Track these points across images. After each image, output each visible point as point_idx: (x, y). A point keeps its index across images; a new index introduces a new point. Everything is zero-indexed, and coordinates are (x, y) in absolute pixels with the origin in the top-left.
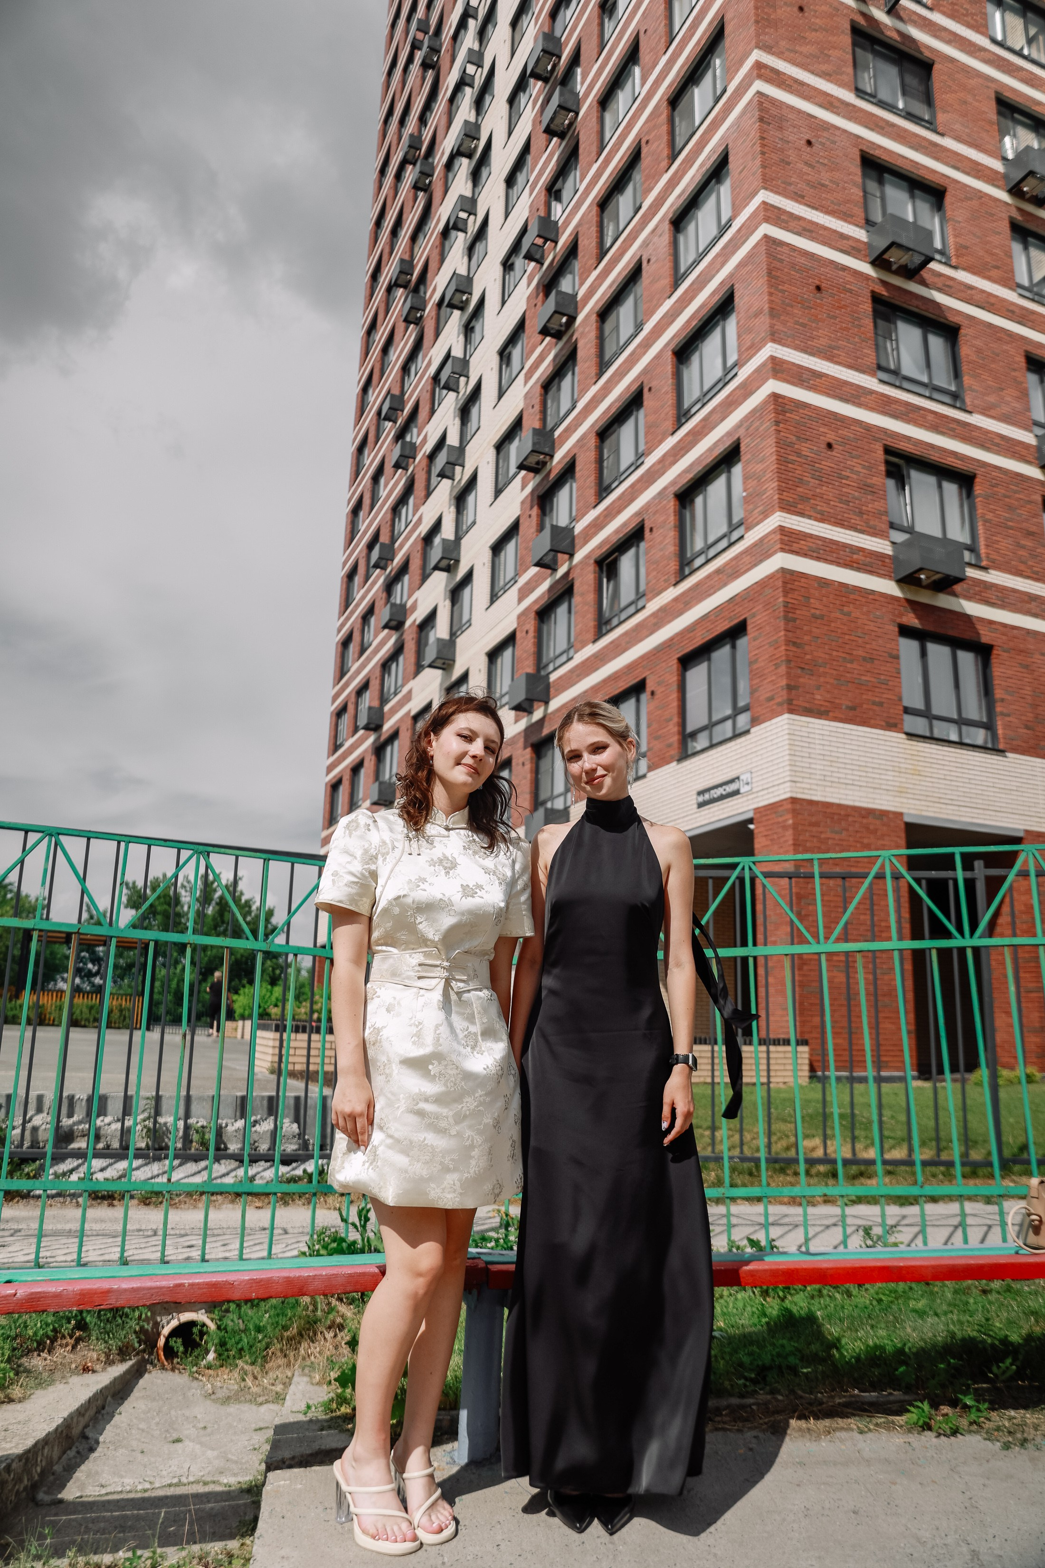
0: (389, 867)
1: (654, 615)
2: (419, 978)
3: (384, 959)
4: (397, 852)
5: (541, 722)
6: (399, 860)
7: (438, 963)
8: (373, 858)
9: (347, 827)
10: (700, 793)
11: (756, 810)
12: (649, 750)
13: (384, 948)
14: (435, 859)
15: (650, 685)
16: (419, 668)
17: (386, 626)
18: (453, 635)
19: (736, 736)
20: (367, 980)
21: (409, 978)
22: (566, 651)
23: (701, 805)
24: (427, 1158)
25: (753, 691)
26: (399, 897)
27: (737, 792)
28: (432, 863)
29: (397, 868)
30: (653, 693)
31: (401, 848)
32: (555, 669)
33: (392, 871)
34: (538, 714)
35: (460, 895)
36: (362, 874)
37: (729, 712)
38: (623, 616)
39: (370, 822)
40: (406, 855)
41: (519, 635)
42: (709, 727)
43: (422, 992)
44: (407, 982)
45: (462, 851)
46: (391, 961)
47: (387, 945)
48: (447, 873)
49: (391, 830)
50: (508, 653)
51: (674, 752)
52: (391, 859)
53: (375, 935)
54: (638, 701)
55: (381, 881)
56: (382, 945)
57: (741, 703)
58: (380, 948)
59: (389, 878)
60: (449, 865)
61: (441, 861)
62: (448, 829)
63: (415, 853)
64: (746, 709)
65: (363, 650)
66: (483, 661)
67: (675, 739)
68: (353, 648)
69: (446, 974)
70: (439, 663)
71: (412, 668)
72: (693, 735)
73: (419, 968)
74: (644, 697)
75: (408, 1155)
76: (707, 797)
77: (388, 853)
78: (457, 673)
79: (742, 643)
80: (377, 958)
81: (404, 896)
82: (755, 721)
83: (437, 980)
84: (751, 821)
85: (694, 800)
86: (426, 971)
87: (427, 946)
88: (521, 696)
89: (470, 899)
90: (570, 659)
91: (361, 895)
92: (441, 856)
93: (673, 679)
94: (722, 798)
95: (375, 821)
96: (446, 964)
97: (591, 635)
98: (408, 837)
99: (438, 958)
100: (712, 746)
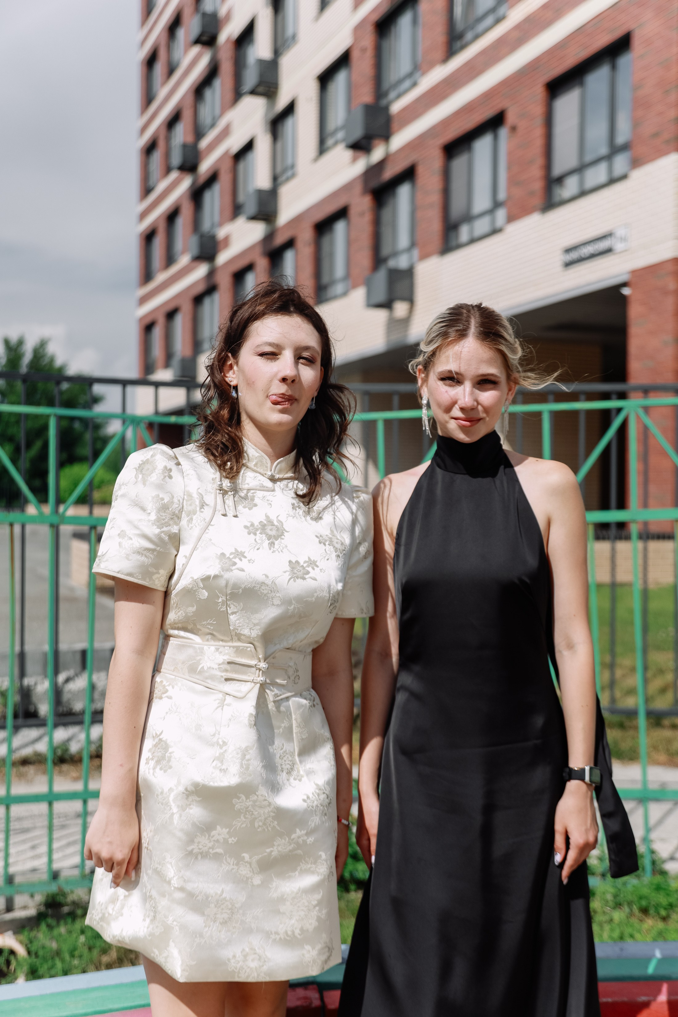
0: (196, 532)
1: (518, 27)
2: (227, 680)
3: (182, 647)
4: (208, 512)
5: (381, 164)
6: (209, 524)
7: (253, 662)
8: (176, 517)
9: (141, 468)
10: (568, 251)
11: (634, 272)
12: (509, 197)
13: (182, 633)
14: (256, 524)
15: (511, 118)
16: (237, 95)
17: (197, 41)
18: (277, 52)
19: (612, 181)
20: (156, 669)
21: (212, 678)
22: (410, 75)
23: (568, 264)
24: (226, 916)
25: (636, 124)
26: (208, 578)
27: (609, 251)
28: (251, 529)
29: (206, 537)
30: (514, 129)
31: (212, 504)
32: (399, 96)
33: (199, 539)
34: (378, 154)
35: (287, 576)
36: (161, 539)
37: (604, 150)
38: (481, 27)
39: (171, 464)
40: (218, 516)
41: (355, 55)
42: (580, 169)
43: (229, 699)
44: (210, 683)
45: (291, 512)
46: (190, 651)
47: (185, 629)
48: (272, 544)
49: (200, 478)
50: (341, 78)
51: (538, 201)
52: (199, 519)
53: (172, 616)
54: (496, 138)
55: (184, 550)
56: (178, 629)
57: (620, 139)
58: (175, 632)
59: (195, 548)
60: (273, 533)
61: (263, 527)
62: (273, 480)
63: (231, 513)
64: (625, 147)
65: (171, 71)
66: (313, 87)
67: (538, 185)
68: (159, 68)
69: (261, 679)
70: (261, 89)
71: (229, 95)
72: (560, 180)
73: (228, 667)
74: (503, 132)
75: (203, 914)
76: (574, 255)
77: (195, 513)
78: (282, 103)
79: (624, 61)
80: (172, 641)
81: (216, 577)
82: (636, 163)
83: (249, 685)
84: (625, 284)
85: (560, 258)
86: (236, 672)
87: (239, 640)
88: (358, 133)
89: (299, 581)
90: (415, 84)
91: (156, 566)
92: (263, 519)
93: (538, 110)
94: (593, 256)
95: (178, 464)
96: (263, 665)
97: (440, 53)
98: (221, 489)
99: (252, 657)
100: (583, 193)
